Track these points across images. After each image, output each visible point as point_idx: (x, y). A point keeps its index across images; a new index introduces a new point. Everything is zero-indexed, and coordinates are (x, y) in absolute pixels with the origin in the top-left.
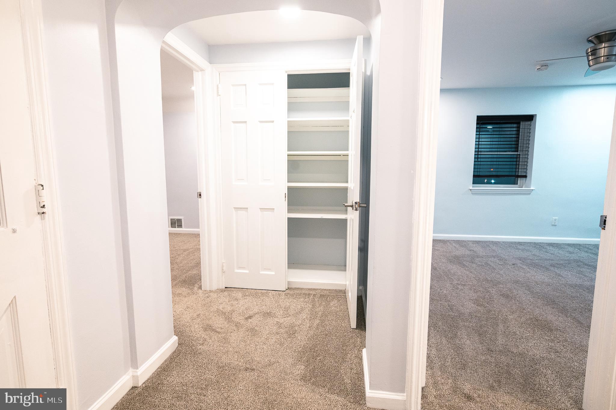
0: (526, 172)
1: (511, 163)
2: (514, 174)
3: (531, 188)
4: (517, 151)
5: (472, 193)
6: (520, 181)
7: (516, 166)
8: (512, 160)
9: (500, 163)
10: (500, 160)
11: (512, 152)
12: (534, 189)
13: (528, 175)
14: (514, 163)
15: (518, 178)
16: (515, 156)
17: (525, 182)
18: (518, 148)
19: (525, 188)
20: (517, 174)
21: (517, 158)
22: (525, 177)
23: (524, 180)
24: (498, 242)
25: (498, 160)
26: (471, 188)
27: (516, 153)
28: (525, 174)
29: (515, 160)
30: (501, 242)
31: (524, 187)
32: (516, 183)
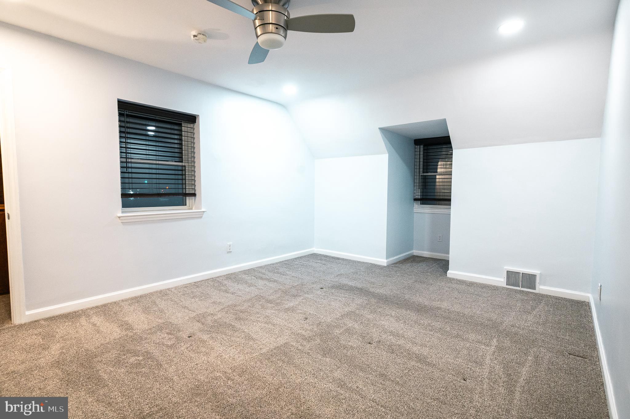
0: (194, 189)
1: (176, 177)
2: (180, 191)
3: (203, 210)
4: (182, 162)
5: (122, 223)
6: (189, 200)
7: (183, 182)
8: (176, 172)
9: (161, 176)
10: (161, 172)
11: (175, 161)
12: (206, 210)
13: (197, 193)
14: (180, 182)
15: (186, 197)
16: (180, 168)
17: (195, 202)
18: (182, 158)
19: (195, 210)
20: (184, 192)
21: (182, 170)
22: (194, 195)
23: (193, 199)
24: (169, 289)
25: (158, 171)
26: (120, 214)
27: (180, 164)
28: (193, 192)
29: (180, 172)
30: (173, 288)
31: (194, 208)
32: (184, 203)
